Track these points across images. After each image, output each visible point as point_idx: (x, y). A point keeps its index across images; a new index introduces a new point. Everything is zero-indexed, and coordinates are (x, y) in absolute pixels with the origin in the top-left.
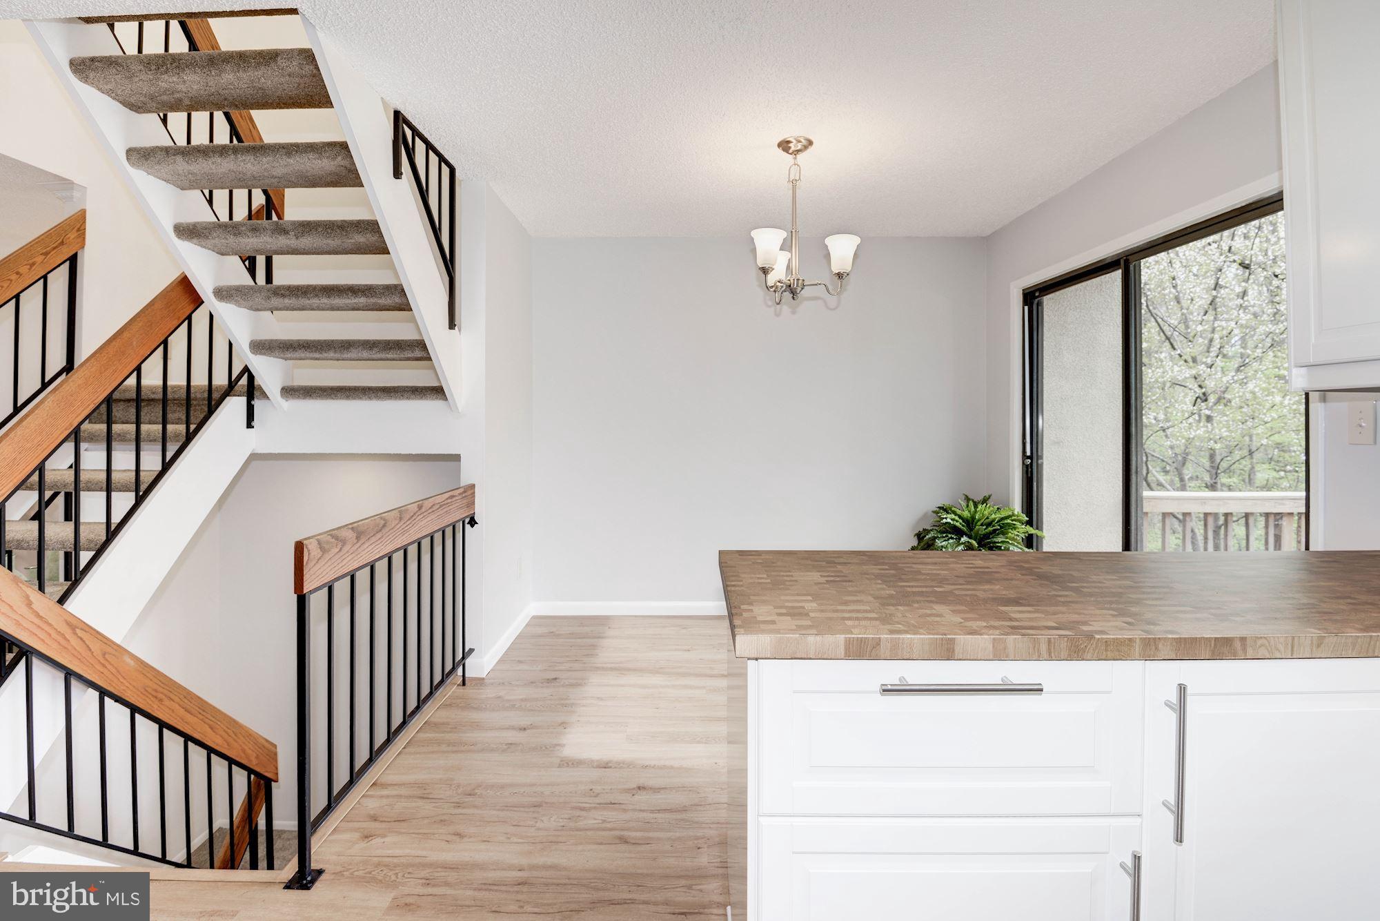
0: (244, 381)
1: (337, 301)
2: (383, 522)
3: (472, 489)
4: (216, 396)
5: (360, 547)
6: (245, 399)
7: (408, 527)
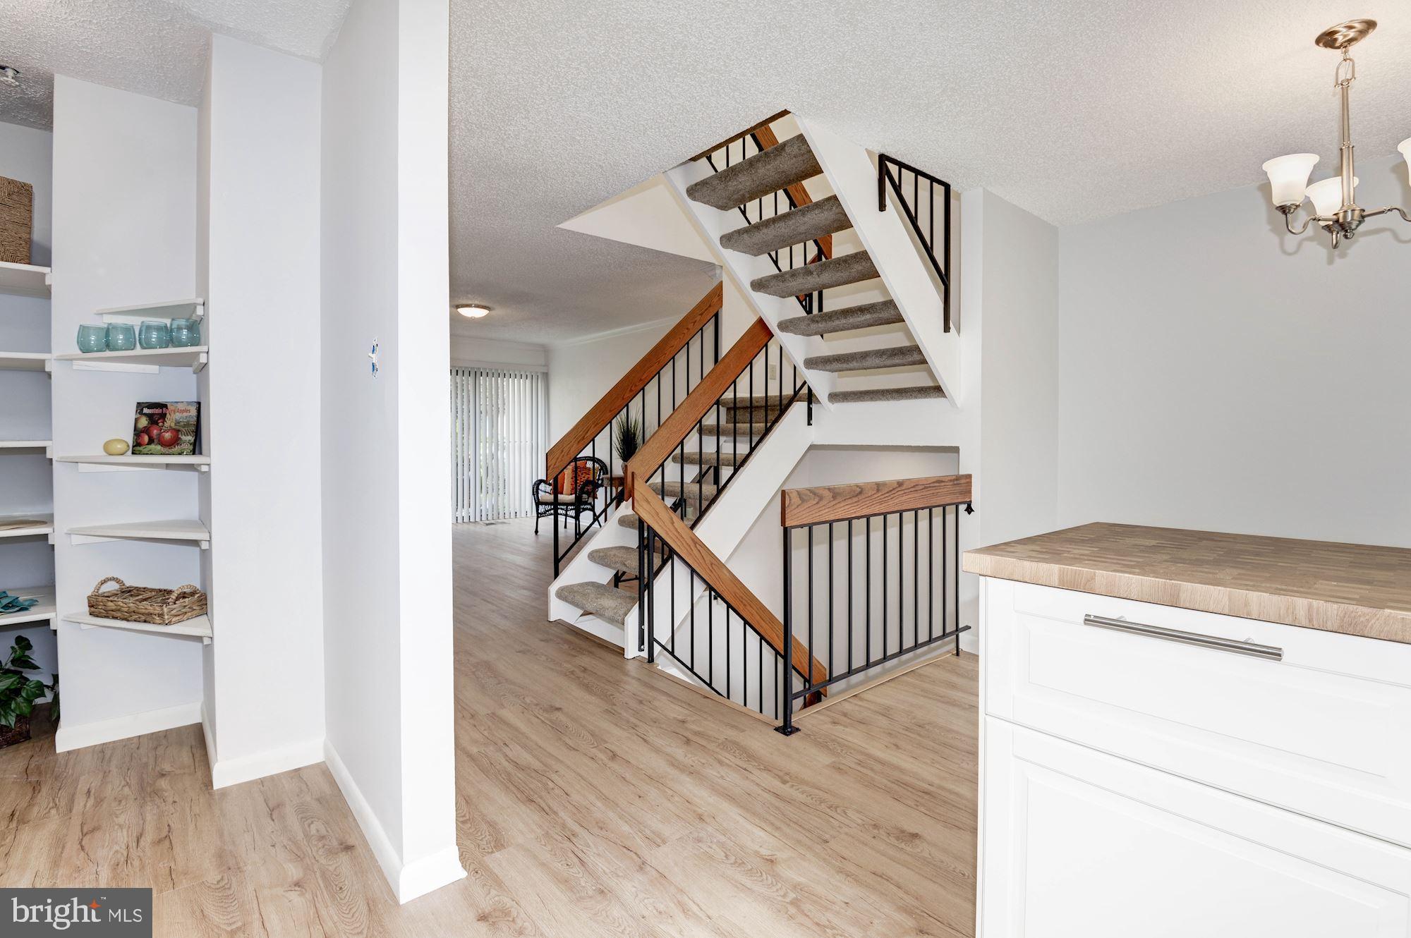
0: (805, 391)
1: (851, 320)
2: (859, 490)
3: (969, 478)
4: (785, 402)
5: (836, 504)
6: (806, 404)
7: (886, 499)
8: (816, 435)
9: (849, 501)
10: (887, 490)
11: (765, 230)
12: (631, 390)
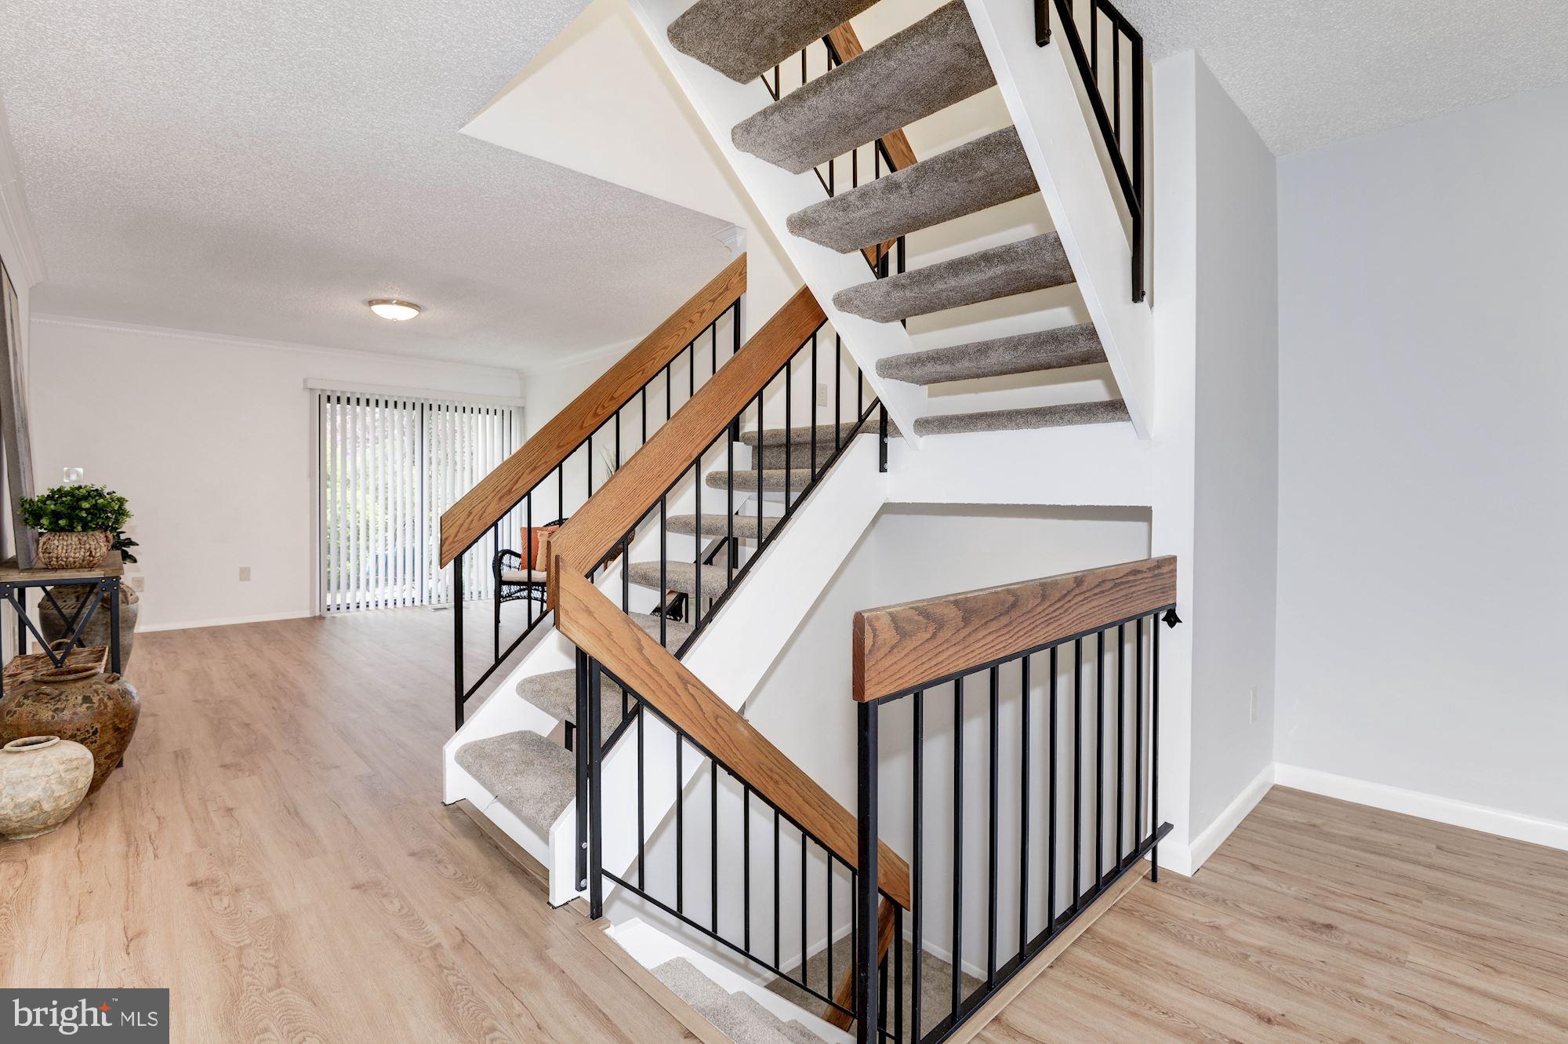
0: (875, 415)
2: (1011, 599)
3: (1171, 564)
4: (843, 435)
5: (969, 635)
6: (877, 436)
7: (1057, 613)
8: (896, 486)
9: (994, 625)
10: (1058, 595)
11: (813, 101)
12: (596, 414)
